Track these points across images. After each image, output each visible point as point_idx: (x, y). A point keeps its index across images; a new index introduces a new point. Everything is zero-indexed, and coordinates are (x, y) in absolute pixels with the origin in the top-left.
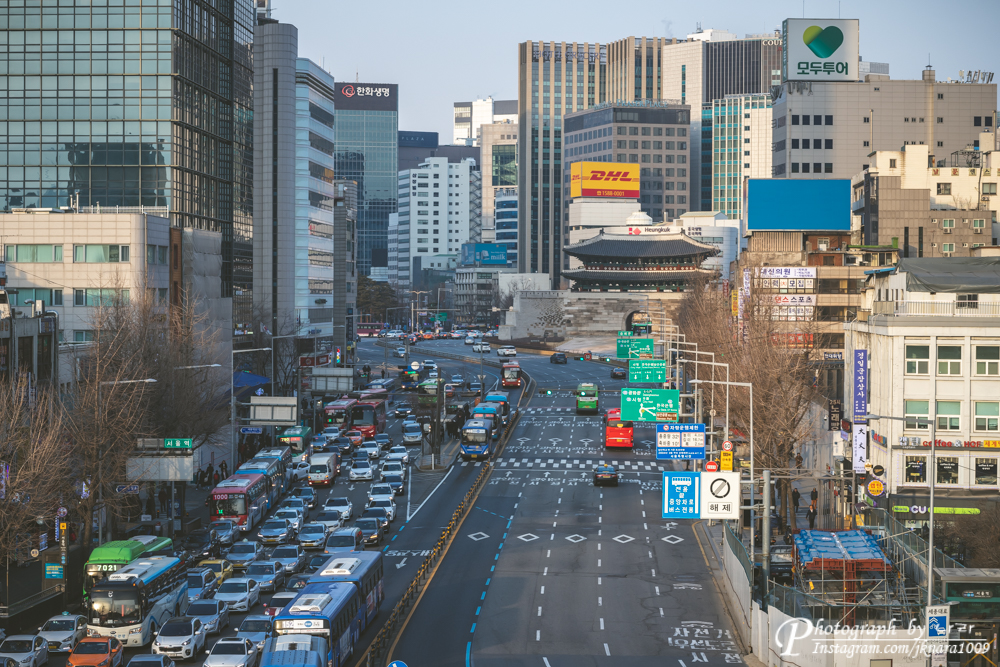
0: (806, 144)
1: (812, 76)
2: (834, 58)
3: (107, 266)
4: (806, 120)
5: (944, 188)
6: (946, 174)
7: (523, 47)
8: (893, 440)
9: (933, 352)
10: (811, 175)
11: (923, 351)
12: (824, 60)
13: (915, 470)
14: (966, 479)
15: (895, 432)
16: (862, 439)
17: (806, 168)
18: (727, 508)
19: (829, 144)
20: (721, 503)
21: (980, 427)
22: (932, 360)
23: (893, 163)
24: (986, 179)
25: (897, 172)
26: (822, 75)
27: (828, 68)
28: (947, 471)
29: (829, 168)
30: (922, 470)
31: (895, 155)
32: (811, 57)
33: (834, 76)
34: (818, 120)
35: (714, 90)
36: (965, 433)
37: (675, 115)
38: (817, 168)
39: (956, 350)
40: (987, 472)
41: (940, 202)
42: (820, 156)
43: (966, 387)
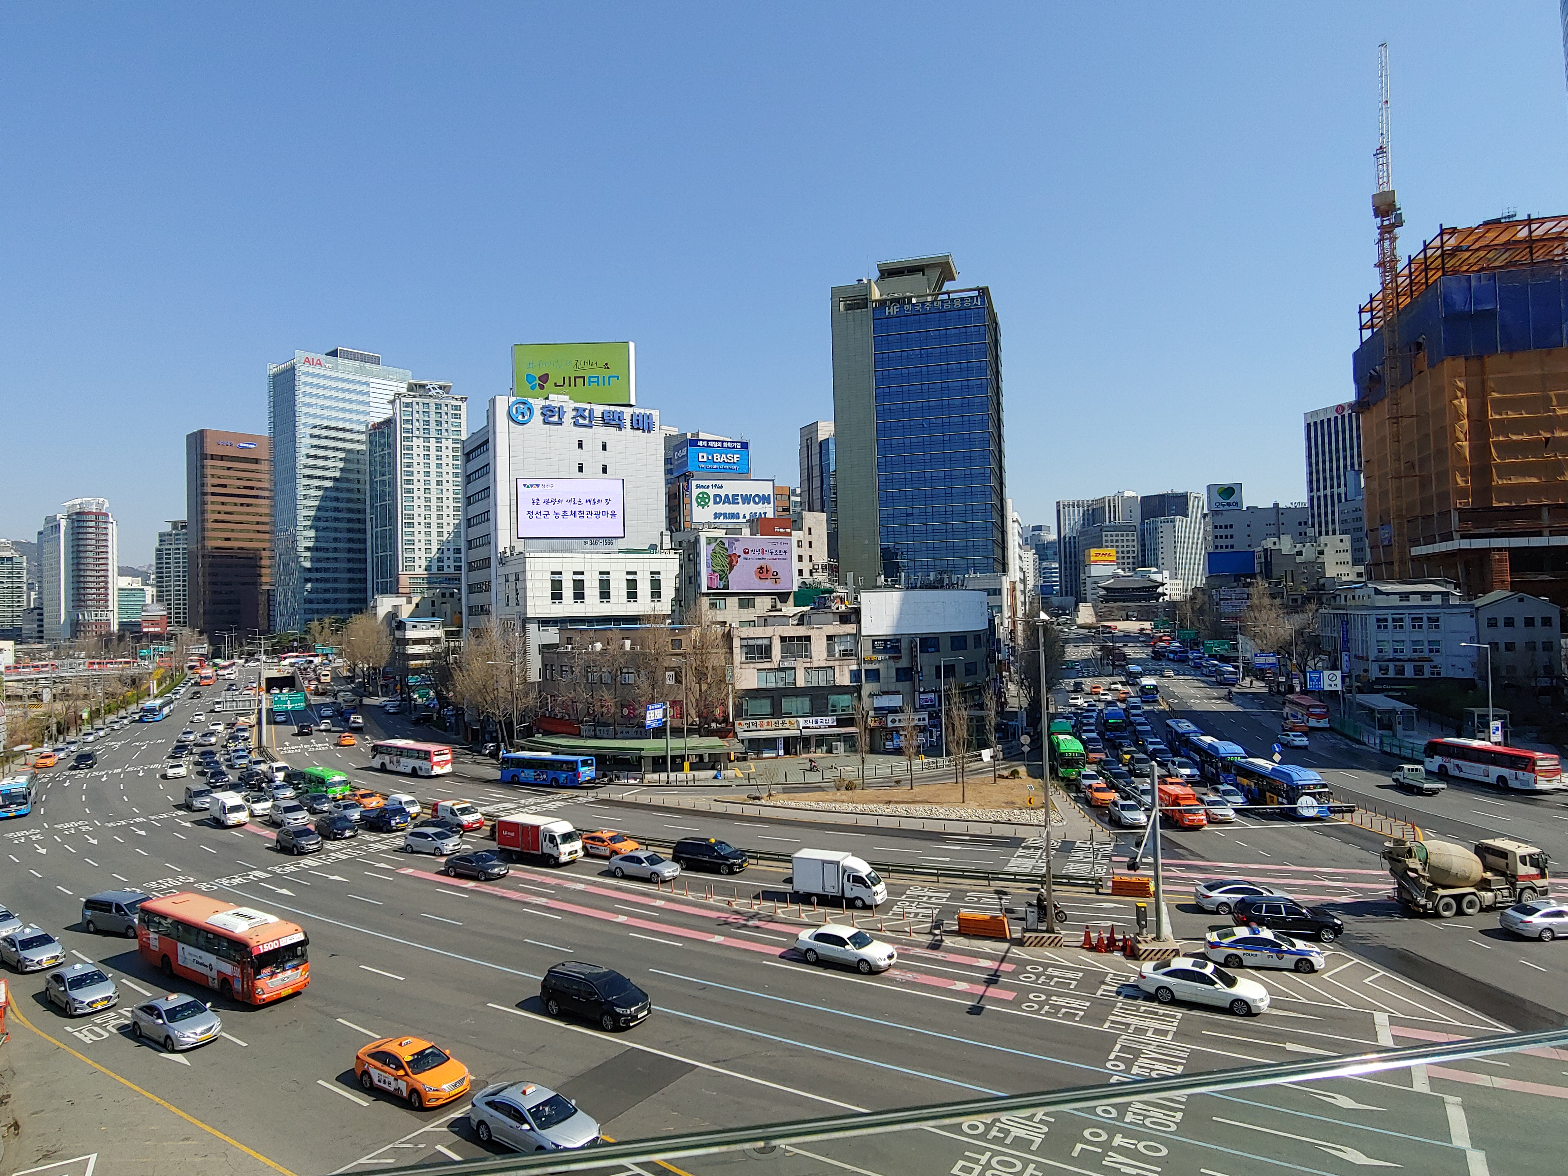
0: (1221, 537)
1: (1222, 508)
2: (1231, 500)
4: (1221, 527)
5: (1300, 553)
7: (1058, 503)
8: (1372, 658)
9: (1391, 620)
10: (1224, 550)
11: (1385, 621)
13: (1384, 670)
14: (1409, 674)
15: (1373, 654)
16: (1347, 658)
17: (1222, 547)
18: (1336, 685)
19: (1232, 537)
20: (1333, 683)
21: (1415, 651)
22: (1390, 624)
23: (1275, 543)
24: (1319, 549)
25: (1277, 547)
26: (1226, 508)
27: (1229, 504)
28: (1400, 670)
29: (1232, 547)
30: (1387, 670)
31: (1276, 540)
33: (1232, 507)
34: (1226, 527)
36: (1408, 654)
37: (1129, 528)
38: (1227, 547)
39: (1401, 620)
40: (1419, 670)
41: (1299, 559)
42: (1229, 542)
43: (1407, 635)
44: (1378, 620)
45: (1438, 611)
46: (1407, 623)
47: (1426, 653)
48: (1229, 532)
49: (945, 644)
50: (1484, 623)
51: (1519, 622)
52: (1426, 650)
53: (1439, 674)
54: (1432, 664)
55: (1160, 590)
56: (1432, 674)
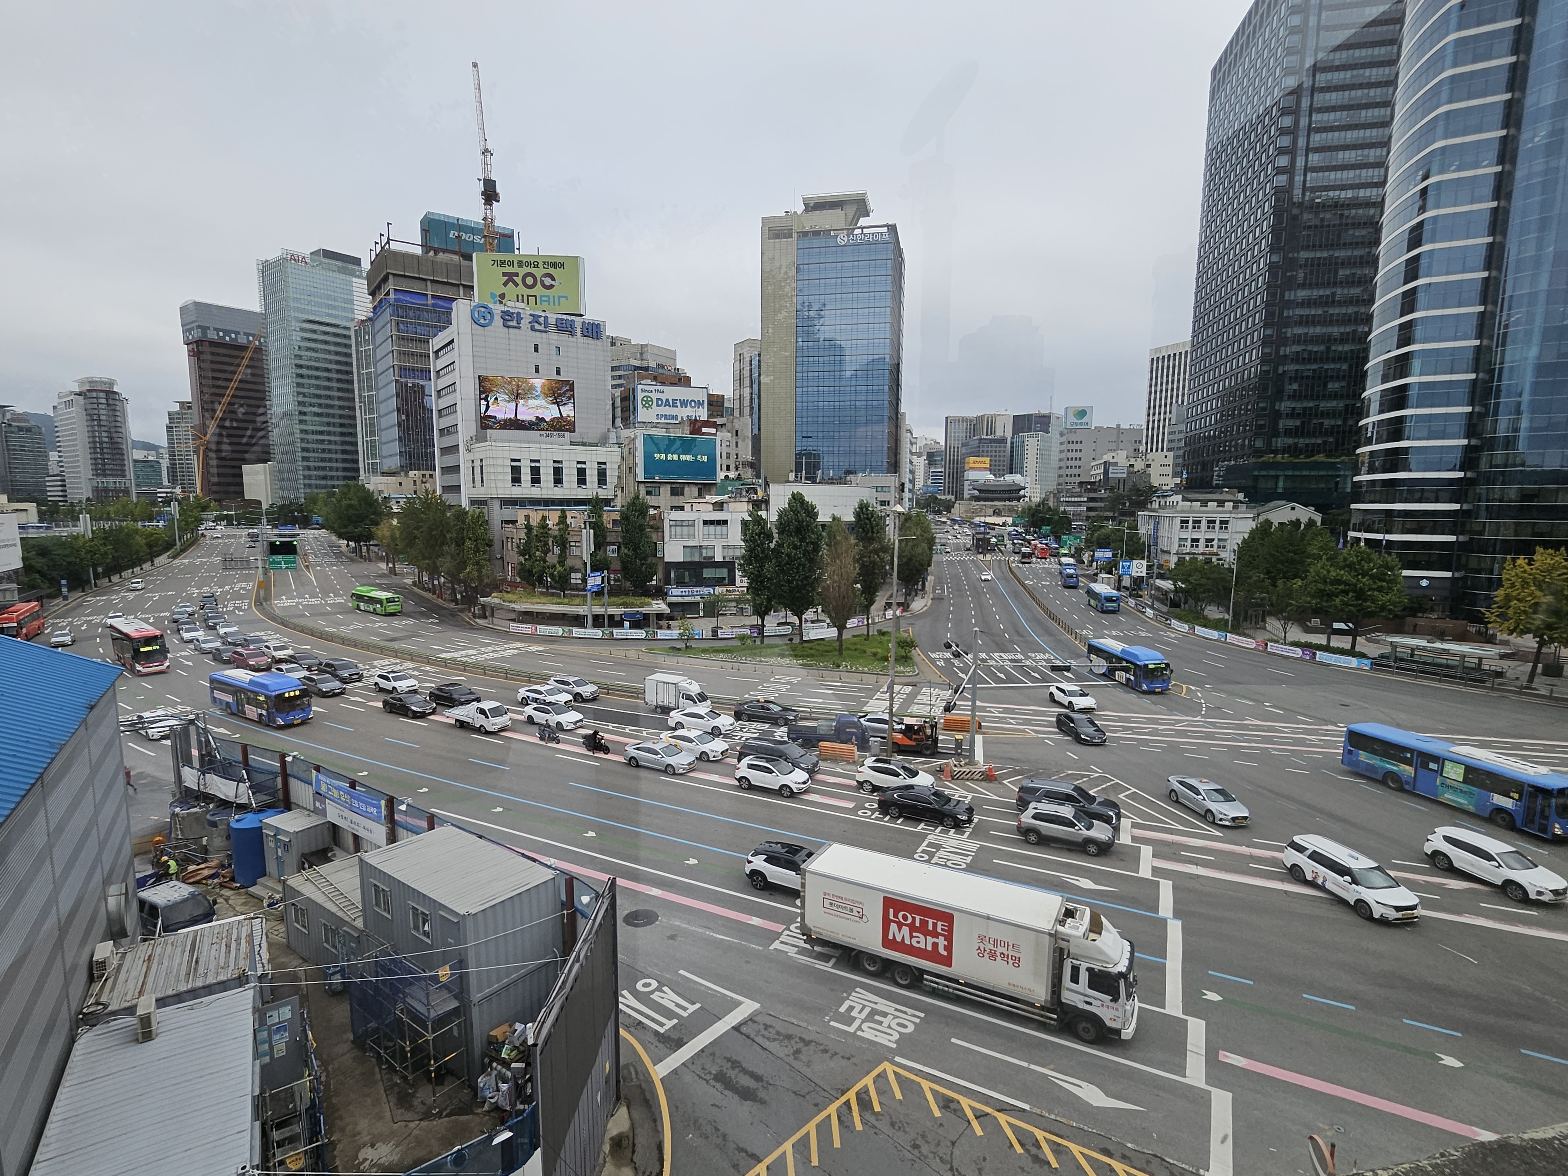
0: (1072, 451)
2: (1083, 420)
4: (1073, 443)
5: (1132, 466)
6: (1132, 461)
7: (946, 418)
9: (1190, 522)
11: (1186, 522)
19: (1081, 451)
25: (1115, 460)
31: (1114, 454)
35: (1016, 432)
39: (1199, 522)
41: (1131, 470)
43: (1202, 535)
44: (1182, 522)
45: (1227, 515)
46: (1204, 524)
47: (1215, 549)
48: (1078, 446)
52: (1215, 546)
55: (1022, 493)
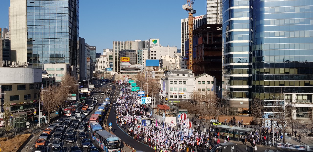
0: (153, 55)
1: (153, 46)
2: (156, 44)
3: (61, 71)
4: (153, 52)
5: (171, 61)
6: (171, 59)
9: (174, 82)
10: (153, 59)
11: (173, 82)
12: (155, 44)
13: (172, 97)
14: (178, 98)
15: (169, 92)
16: (164, 93)
19: (156, 55)
20: (149, 101)
21: (180, 91)
22: (174, 83)
23: (164, 58)
24: (176, 60)
26: (155, 46)
28: (176, 97)
29: (156, 58)
30: (173, 97)
31: (165, 56)
32: (153, 44)
33: (156, 46)
35: (139, 48)
36: (178, 92)
37: (134, 51)
38: (154, 58)
39: (177, 82)
40: (181, 97)
41: (170, 62)
42: (155, 56)
43: (178, 86)
44: (171, 82)
45: (186, 79)
46: (178, 82)
47: (183, 92)
48: (155, 53)
49: (27, 87)
50: (197, 83)
51: (206, 83)
52: (183, 91)
53: (186, 98)
54: (184, 95)
55: (139, 71)
56: (184, 98)
